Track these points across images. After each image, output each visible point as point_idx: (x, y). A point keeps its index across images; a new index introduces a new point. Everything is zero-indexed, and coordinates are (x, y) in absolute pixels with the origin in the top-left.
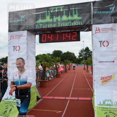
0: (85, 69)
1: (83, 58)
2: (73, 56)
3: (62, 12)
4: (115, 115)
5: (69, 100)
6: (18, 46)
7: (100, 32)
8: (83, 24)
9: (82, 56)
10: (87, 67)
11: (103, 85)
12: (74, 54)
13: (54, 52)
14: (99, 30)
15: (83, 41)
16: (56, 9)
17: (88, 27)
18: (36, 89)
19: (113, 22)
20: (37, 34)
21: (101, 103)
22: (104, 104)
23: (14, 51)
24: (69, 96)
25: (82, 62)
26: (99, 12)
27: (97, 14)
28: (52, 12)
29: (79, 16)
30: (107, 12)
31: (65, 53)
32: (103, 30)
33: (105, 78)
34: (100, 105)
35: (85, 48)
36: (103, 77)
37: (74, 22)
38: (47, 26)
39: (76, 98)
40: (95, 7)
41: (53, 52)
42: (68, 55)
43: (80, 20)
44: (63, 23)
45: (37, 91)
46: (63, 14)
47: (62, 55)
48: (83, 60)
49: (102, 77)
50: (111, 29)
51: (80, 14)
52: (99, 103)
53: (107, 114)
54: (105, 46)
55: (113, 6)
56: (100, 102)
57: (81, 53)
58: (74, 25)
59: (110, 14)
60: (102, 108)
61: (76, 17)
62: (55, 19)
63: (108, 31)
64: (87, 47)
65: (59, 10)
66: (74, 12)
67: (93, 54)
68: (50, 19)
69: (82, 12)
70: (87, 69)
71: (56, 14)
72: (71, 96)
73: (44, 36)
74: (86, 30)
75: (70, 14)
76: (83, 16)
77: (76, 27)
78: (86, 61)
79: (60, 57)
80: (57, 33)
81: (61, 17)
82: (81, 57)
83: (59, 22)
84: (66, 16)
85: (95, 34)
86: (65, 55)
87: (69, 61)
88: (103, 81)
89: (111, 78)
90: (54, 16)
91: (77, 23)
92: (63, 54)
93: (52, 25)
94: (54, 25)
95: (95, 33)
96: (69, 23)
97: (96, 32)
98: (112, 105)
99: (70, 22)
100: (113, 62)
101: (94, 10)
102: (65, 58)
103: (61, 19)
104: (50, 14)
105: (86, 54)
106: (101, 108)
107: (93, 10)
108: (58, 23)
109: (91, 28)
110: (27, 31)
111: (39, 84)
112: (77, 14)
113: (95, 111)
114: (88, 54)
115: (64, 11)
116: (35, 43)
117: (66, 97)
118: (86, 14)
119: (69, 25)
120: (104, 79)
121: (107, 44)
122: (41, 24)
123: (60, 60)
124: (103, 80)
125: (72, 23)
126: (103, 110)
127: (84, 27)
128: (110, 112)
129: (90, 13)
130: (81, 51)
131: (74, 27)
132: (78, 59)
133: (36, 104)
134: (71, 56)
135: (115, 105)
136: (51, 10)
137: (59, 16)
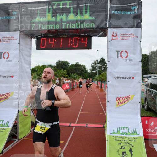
0: (98, 87)
1: (96, 72)
2: (84, 69)
3: (68, 8)
4: (131, 147)
5: (74, 127)
7: (117, 39)
8: (96, 27)
9: (95, 70)
10: (102, 85)
12: (85, 67)
13: (58, 62)
14: (116, 35)
15: (98, 50)
16: (61, 4)
17: (102, 31)
18: (31, 111)
19: (135, 26)
20: (34, 37)
21: (115, 132)
22: (119, 132)
24: (74, 122)
25: (95, 78)
26: (118, 12)
27: (115, 14)
28: (54, 8)
29: (91, 15)
30: (128, 13)
31: (73, 65)
32: (121, 36)
33: (121, 98)
34: (114, 133)
35: (100, 59)
36: (118, 98)
37: (84, 23)
38: (48, 27)
39: (84, 125)
40: (112, 5)
42: (77, 68)
43: (92, 21)
44: (70, 24)
45: (33, 114)
46: (70, 12)
47: (69, 68)
48: (96, 76)
49: (117, 98)
51: (93, 13)
52: (113, 132)
53: (121, 145)
54: (123, 58)
55: (136, 5)
56: (114, 130)
57: (95, 65)
58: (84, 27)
59: (132, 16)
60: (116, 137)
61: (87, 16)
62: (59, 18)
63: (127, 38)
64: (102, 58)
65: (64, 6)
66: (84, 10)
68: (53, 17)
69: (95, 10)
70: (101, 88)
71: (61, 11)
72: (78, 122)
73: (44, 40)
74: (99, 35)
75: (79, 13)
76: (96, 16)
77: (86, 30)
78: (100, 77)
79: (65, 70)
80: (61, 38)
81: (67, 16)
82: (94, 72)
83: (64, 22)
84: (74, 15)
85: (111, 41)
86: (72, 67)
87: (77, 75)
88: (118, 103)
89: (129, 99)
90: (58, 14)
91: (88, 25)
92: (70, 66)
93: (54, 25)
94: (57, 26)
95: (111, 39)
96: (77, 24)
97: (113, 39)
98: (129, 134)
99: (79, 23)
100: (133, 78)
101: (112, 8)
102: (72, 71)
103: (67, 18)
104: (53, 11)
105: (100, 67)
106: (114, 137)
107: (110, 9)
108: (62, 23)
109: (106, 32)
110: (19, 32)
111: (36, 106)
112: (88, 12)
113: (107, 141)
114: (104, 68)
115: (72, 8)
116: (31, 49)
117: (71, 124)
118: (101, 13)
119: (77, 27)
120: (120, 100)
121: (126, 55)
122: (40, 23)
123: (65, 74)
124: (118, 101)
125: (82, 25)
126: (117, 140)
127: (97, 31)
128: (125, 143)
129: (105, 12)
130: (95, 63)
131: (85, 30)
132: (90, 74)
133: (29, 131)
134: (81, 70)
135: (132, 134)
136: (54, 5)
137: (65, 14)
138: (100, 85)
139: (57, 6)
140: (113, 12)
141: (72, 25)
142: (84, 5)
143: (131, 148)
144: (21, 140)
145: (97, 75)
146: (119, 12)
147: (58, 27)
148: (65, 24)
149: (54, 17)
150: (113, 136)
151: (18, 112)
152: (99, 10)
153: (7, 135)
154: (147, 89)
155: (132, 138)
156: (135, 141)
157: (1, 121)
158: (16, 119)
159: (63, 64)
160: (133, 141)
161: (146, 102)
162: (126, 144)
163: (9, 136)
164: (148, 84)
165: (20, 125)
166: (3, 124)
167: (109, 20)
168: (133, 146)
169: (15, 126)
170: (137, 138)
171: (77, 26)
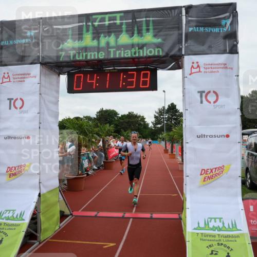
0: (166, 151)
1: (162, 127)
2: (142, 123)
3: (119, 26)
4: (228, 251)
5: (131, 219)
6: (19, 99)
7: (200, 71)
8: (164, 54)
9: (160, 124)
10: (172, 147)
11: (204, 185)
12: (145, 119)
13: (99, 112)
14: (198, 66)
15: (164, 91)
16: (107, 19)
17: (174, 61)
19: (228, 51)
20: (63, 73)
22: (207, 226)
23: (10, 109)
24: (131, 211)
25: (160, 136)
26: (199, 29)
27: (194, 32)
28: (96, 25)
29: (155, 36)
30: (217, 30)
32: (206, 66)
33: (210, 171)
34: (199, 228)
35: (169, 106)
36: (204, 170)
37: (145, 48)
38: (86, 56)
40: (190, 18)
41: (97, 113)
42: (131, 120)
43: (158, 46)
44: (121, 50)
47: (118, 120)
48: (163, 133)
49: (202, 170)
50: (223, 66)
51: (159, 32)
52: (196, 226)
53: (212, 248)
55: (229, 17)
56: (199, 224)
57: (160, 115)
58: (145, 55)
59: (222, 35)
60: (203, 235)
61: (149, 38)
62: (103, 41)
63: (216, 70)
64: (172, 104)
65: (112, 22)
66: (144, 28)
67: (184, 118)
68: (93, 39)
69: (161, 27)
70: (172, 152)
71: (107, 30)
72: (137, 211)
73: (79, 78)
74: (170, 67)
75: (136, 32)
76: (164, 37)
77: (148, 59)
78: (169, 135)
80: (108, 73)
81: (117, 37)
82: (159, 126)
83: (112, 47)
84: (127, 36)
85: (189, 76)
86: (123, 119)
88: (205, 179)
89: (222, 171)
90: (102, 35)
91: (151, 52)
92: (120, 118)
93: (96, 53)
94: (101, 54)
96: (133, 50)
97: (193, 72)
98: (224, 229)
99: (137, 48)
100: (228, 136)
101: (189, 24)
102: (123, 126)
103: (116, 41)
104: (93, 30)
105: (169, 119)
106: (200, 235)
107: (186, 25)
108: (109, 50)
109: (180, 63)
110: (39, 65)
112: (151, 31)
113: (187, 243)
114: (175, 119)
115: (123, 23)
116: (58, 92)
117: (125, 213)
118: (171, 33)
119: (134, 56)
120: (206, 174)
121: (215, 98)
122: (72, 51)
123: (113, 131)
124: (205, 175)
125: (141, 51)
126: (204, 240)
127: (166, 60)
128: (218, 244)
129: (179, 30)
130: (160, 112)
131: (145, 59)
132: (152, 129)
133: (57, 228)
134: (137, 123)
135: (229, 229)
136: (95, 20)
137: (113, 34)
138: (169, 148)
139: (100, 21)
140: (191, 29)
141: (126, 51)
142: (144, 19)
143: (228, 253)
144: (44, 242)
145: (164, 131)
146: (202, 29)
147: (102, 56)
148: (114, 51)
149: (95, 40)
150: (198, 234)
151: (39, 195)
152: (168, 26)
153: (22, 235)
154: (249, 153)
155: (228, 236)
156: (236, 241)
157: (12, 212)
158: (36, 208)
159: (109, 114)
160: (231, 241)
161: (248, 174)
162: (220, 247)
163: (25, 236)
164: (251, 145)
165: (42, 218)
166: (15, 216)
167: (185, 43)
168: (232, 250)
169: (34, 219)
170: (238, 236)
171: (133, 54)
